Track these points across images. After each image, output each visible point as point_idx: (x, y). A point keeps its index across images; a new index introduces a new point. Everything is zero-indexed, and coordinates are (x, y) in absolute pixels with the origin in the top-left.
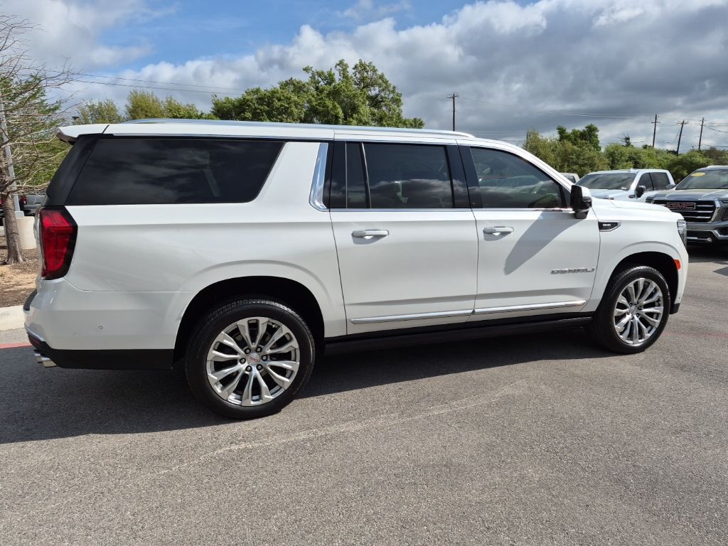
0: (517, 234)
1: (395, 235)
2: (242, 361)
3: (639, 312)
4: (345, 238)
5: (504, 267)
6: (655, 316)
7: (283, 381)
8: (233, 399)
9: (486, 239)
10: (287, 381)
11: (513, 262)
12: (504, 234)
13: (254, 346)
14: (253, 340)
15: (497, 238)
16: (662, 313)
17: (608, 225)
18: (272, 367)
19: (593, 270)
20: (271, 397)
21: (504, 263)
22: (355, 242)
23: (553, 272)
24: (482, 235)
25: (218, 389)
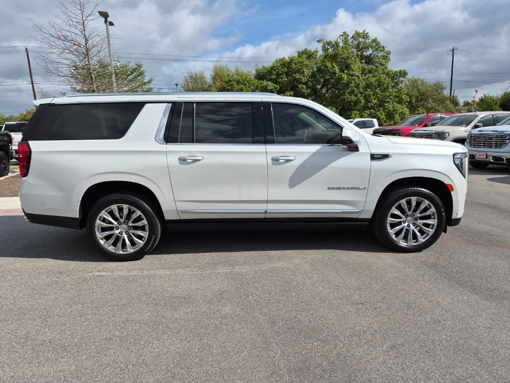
0: (298, 161)
1: (208, 160)
2: (117, 228)
3: (415, 222)
4: (174, 160)
5: (288, 183)
6: (431, 226)
7: (139, 243)
8: (111, 249)
9: (273, 164)
10: (141, 243)
11: (296, 180)
12: (288, 161)
13: (122, 220)
14: (121, 217)
15: (282, 163)
16: (436, 225)
17: (379, 156)
18: (133, 234)
19: (365, 188)
20: (132, 251)
21: (288, 180)
22: (180, 164)
23: (329, 188)
24: (270, 162)
25: (102, 242)
